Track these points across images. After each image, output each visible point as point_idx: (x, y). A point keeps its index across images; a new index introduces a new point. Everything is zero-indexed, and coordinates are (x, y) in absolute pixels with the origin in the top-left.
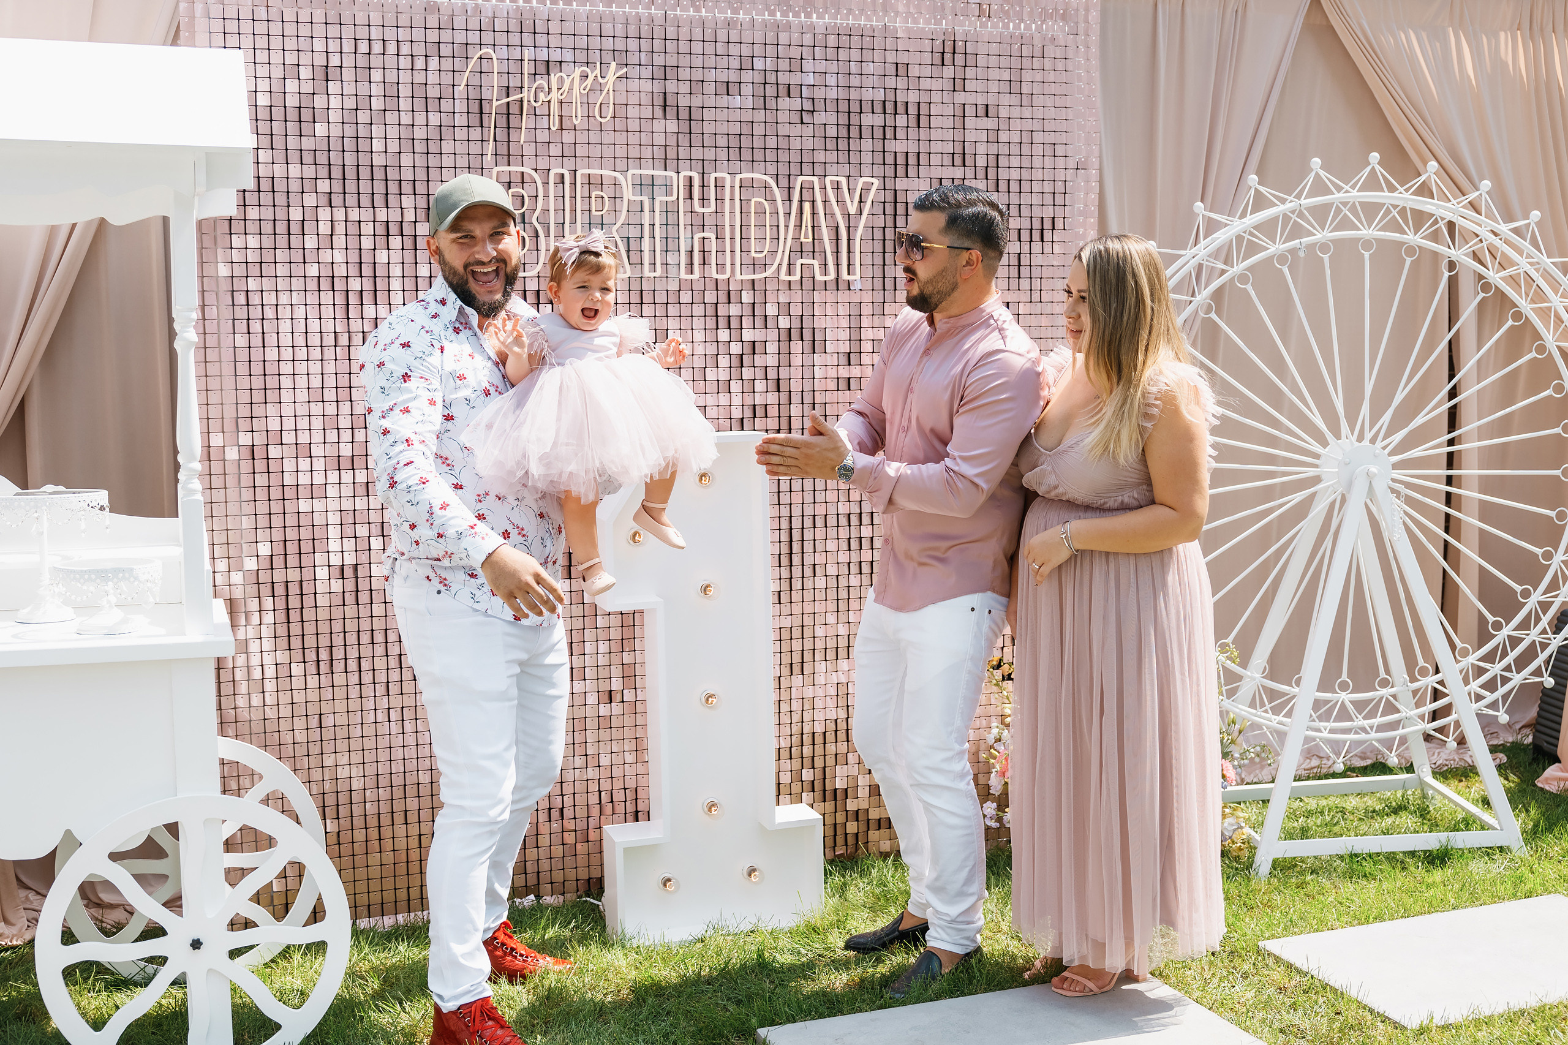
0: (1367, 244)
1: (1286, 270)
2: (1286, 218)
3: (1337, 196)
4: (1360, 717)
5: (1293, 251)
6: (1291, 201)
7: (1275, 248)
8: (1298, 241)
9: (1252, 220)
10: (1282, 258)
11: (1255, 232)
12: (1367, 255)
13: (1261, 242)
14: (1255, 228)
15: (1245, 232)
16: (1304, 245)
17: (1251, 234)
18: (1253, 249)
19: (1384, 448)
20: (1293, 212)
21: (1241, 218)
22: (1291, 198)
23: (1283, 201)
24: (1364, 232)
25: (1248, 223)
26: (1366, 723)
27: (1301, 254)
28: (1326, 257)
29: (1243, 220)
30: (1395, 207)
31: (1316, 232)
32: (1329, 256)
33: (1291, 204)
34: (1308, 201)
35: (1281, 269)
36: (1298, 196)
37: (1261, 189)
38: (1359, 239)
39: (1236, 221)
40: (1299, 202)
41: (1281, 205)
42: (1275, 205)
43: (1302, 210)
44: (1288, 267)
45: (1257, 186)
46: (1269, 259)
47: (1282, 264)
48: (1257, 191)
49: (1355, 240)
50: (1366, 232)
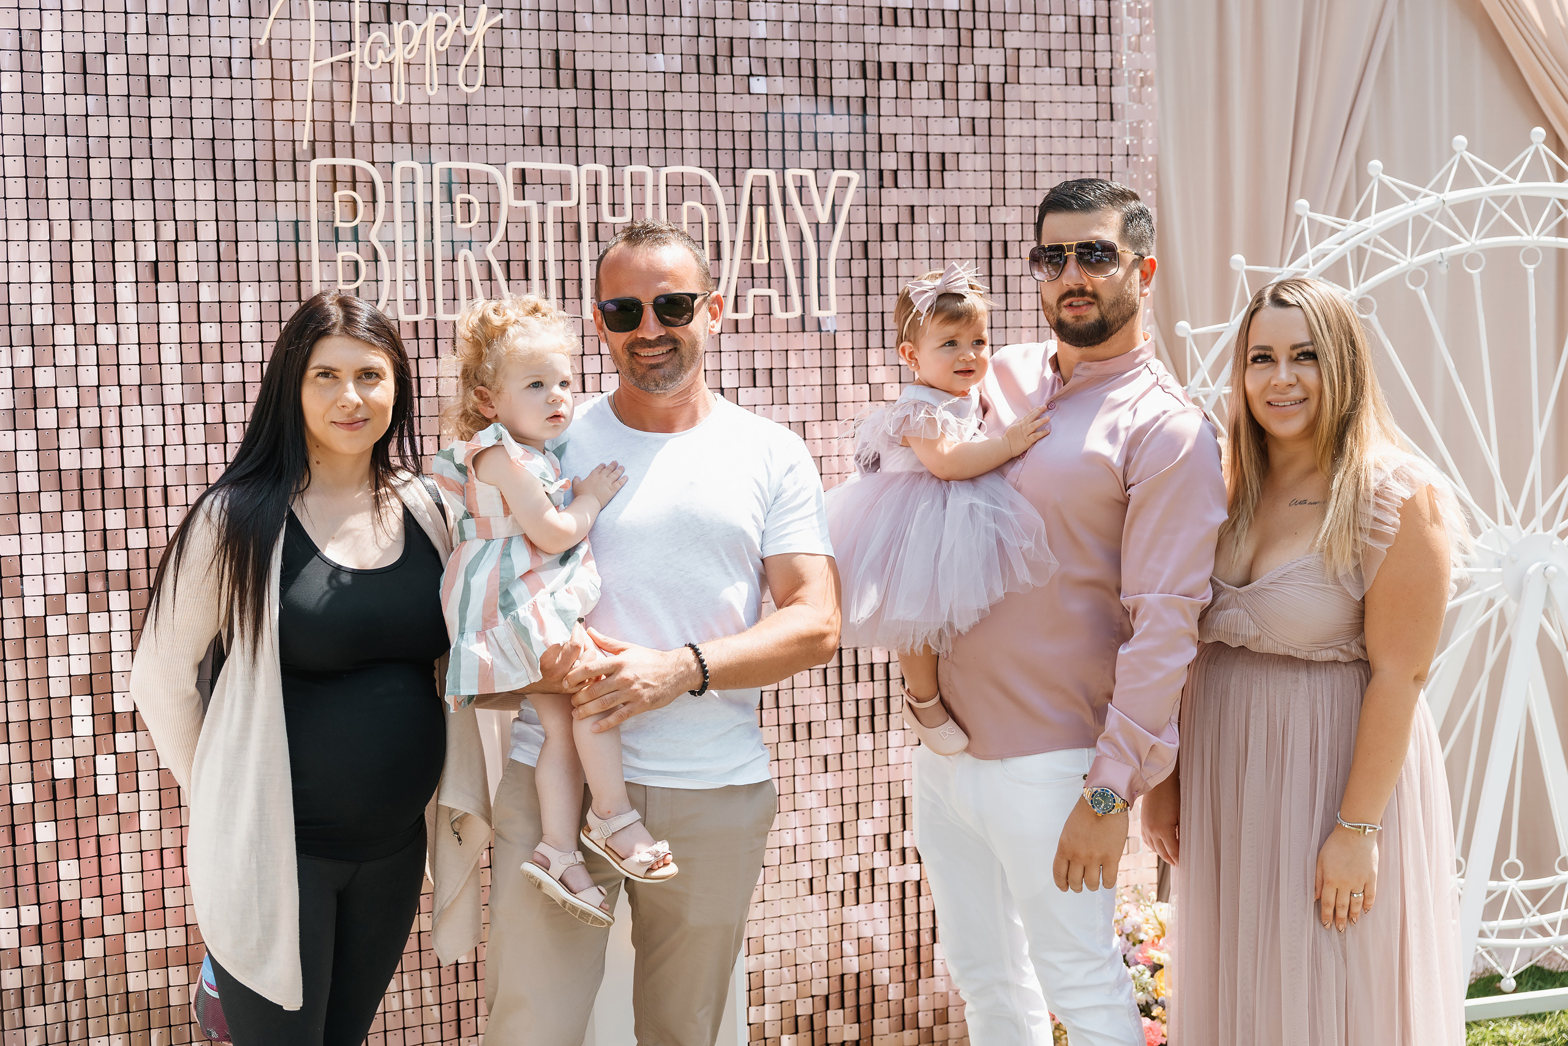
0: (1531, 254)
1: (1423, 294)
2: (1419, 221)
3: (1488, 189)
4: (1534, 910)
5: (1432, 266)
6: (1426, 196)
7: (1407, 262)
8: (1436, 252)
9: (1377, 221)
10: (1416, 276)
11: (1383, 241)
12: (1531, 269)
13: (1388, 255)
14: (1382, 235)
15: (1368, 242)
16: (1445, 257)
17: (1375, 243)
18: (1379, 264)
20: (1431, 213)
21: (1359, 218)
22: (1426, 191)
23: (1413, 195)
24: (1526, 238)
25: (1373, 227)
26: (1544, 919)
27: (1443, 270)
28: (1476, 274)
29: (1363, 223)
31: (1461, 239)
32: (1481, 273)
33: (1428, 200)
34: (1452, 196)
35: (1415, 292)
36: (1439, 188)
37: (1386, 179)
38: (1520, 248)
39: (1352, 225)
40: (1441, 196)
41: (1412, 203)
42: (1404, 202)
43: (1444, 209)
44: (1425, 289)
45: (1381, 175)
46: (1399, 278)
47: (1417, 285)
48: (1380, 182)
49: (1514, 250)
50: (1529, 238)
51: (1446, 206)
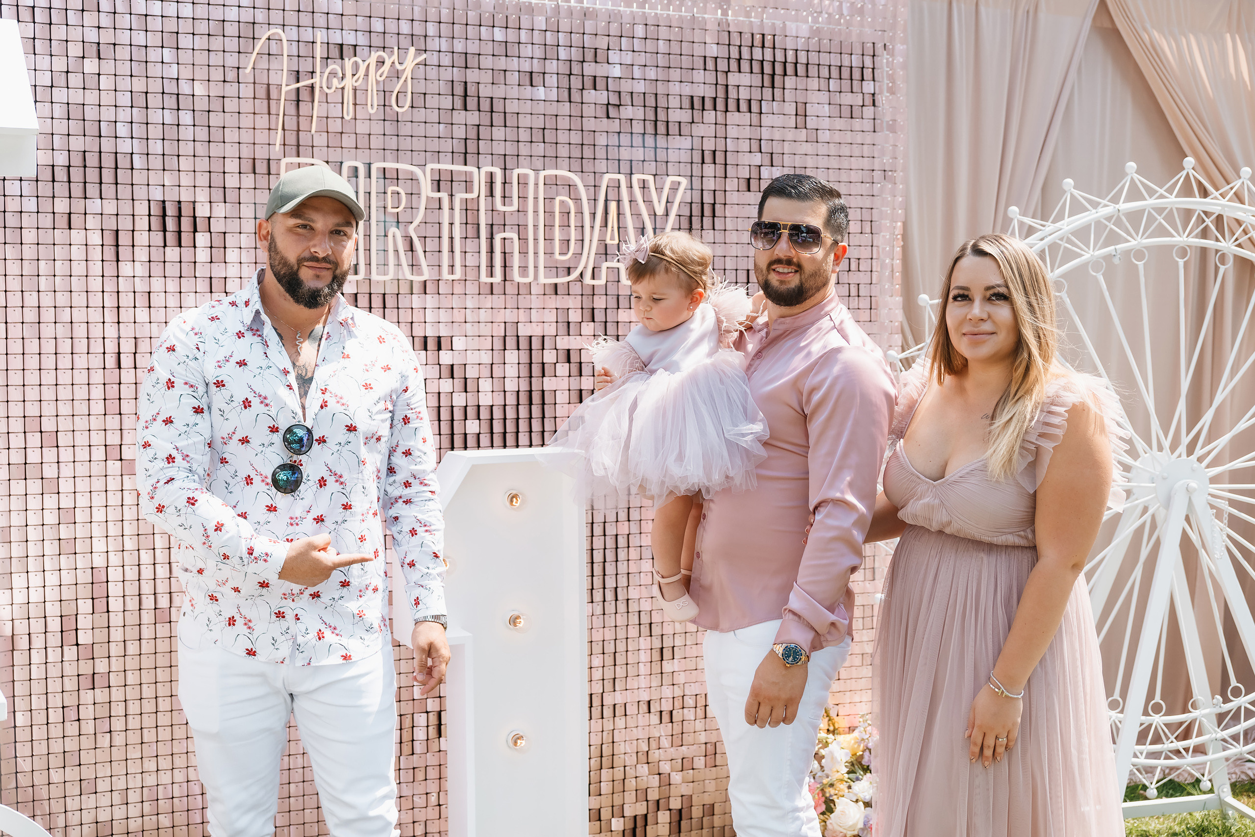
0: (1181, 251)
1: (1100, 278)
2: (1098, 223)
3: (1151, 202)
4: (1172, 740)
5: (1108, 258)
6: (1106, 206)
7: (1090, 254)
8: (1112, 248)
9: (1069, 224)
10: (1096, 265)
11: (1072, 238)
12: (1181, 262)
13: (1077, 250)
14: (1071, 234)
15: (1060, 239)
16: (1119, 252)
17: (1068, 241)
18: (1069, 256)
19: (1200, 460)
20: (1109, 219)
21: (1054, 222)
22: (1105, 202)
23: (1095, 205)
24: (1177, 239)
25: (1066, 228)
26: (1180, 745)
27: (1117, 261)
28: (1140, 264)
29: (1058, 225)
31: (1129, 238)
32: (1144, 264)
33: (1106, 210)
34: (1125, 206)
35: (1095, 276)
36: (1115, 200)
37: (1076, 193)
38: (1173, 246)
39: (1050, 227)
40: (1117, 206)
41: (1094, 211)
42: (1088, 210)
43: (1118, 216)
44: (1103, 274)
45: (1072, 190)
46: (1084, 266)
47: (1097, 272)
48: (1072, 195)
49: (1170, 247)
50: (1181, 239)
51: (1121, 214)
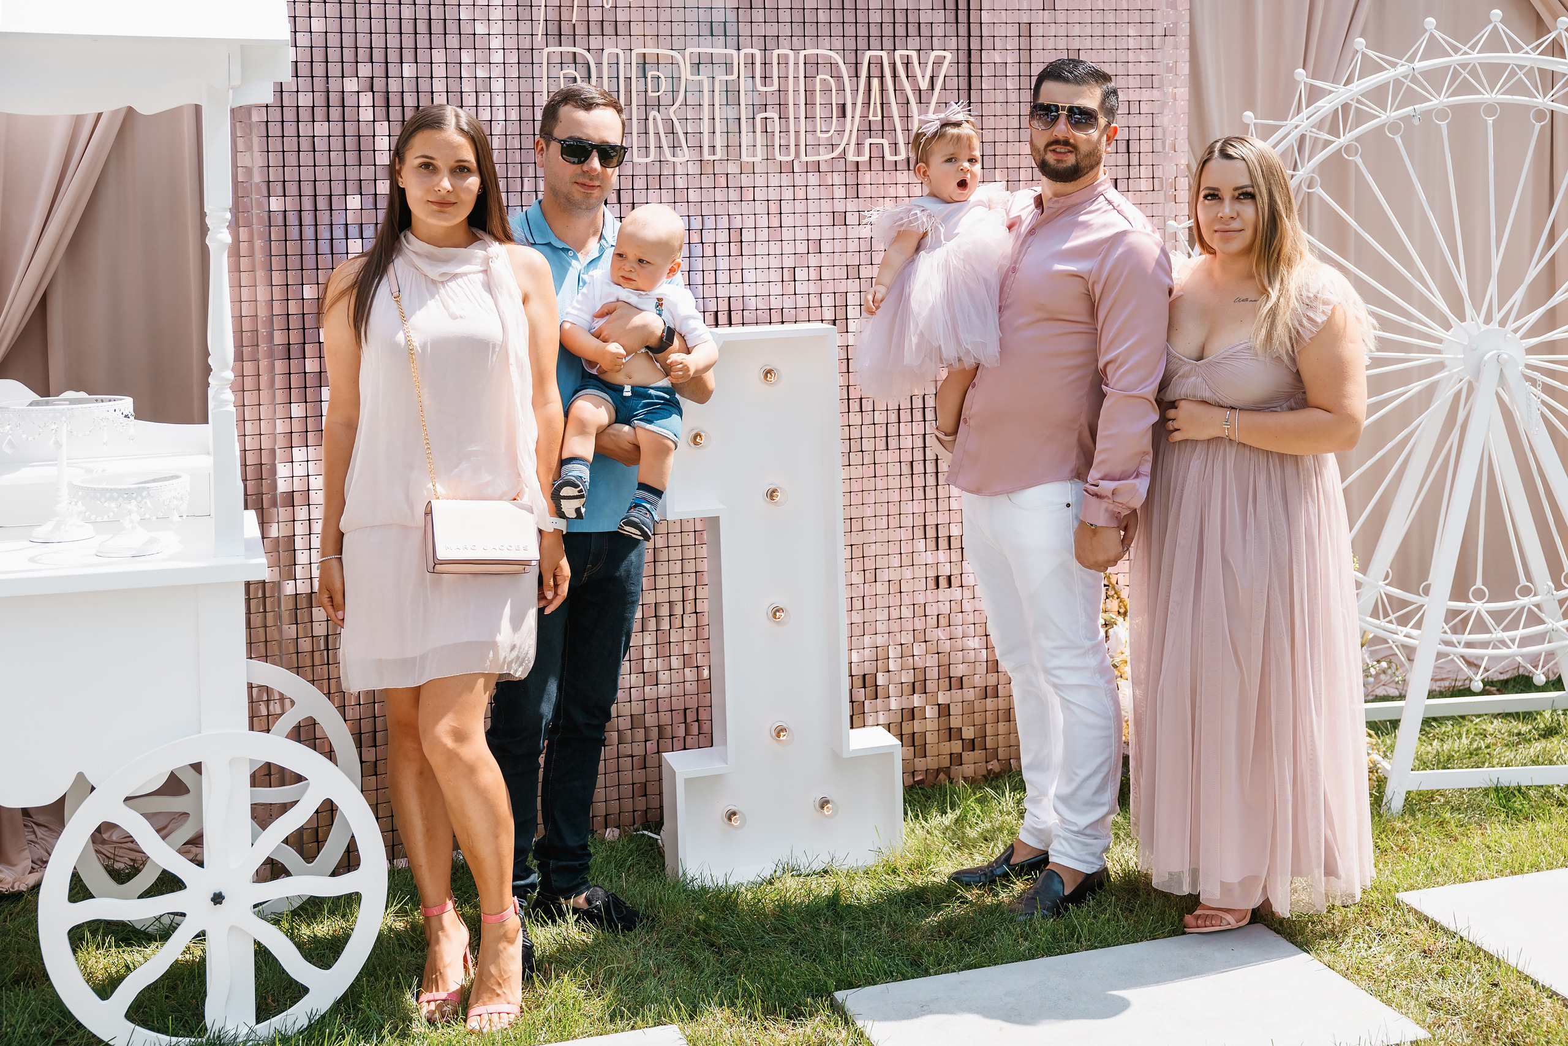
0: (1490, 109)
1: (1399, 142)
2: (1398, 83)
3: (1457, 58)
4: (1499, 630)
5: (1407, 119)
6: (1402, 65)
7: (1386, 116)
8: (1411, 108)
9: (1359, 86)
10: (1394, 127)
11: (1363, 99)
12: (1490, 121)
13: (1372, 111)
14: (1364, 95)
15: (1352, 100)
16: (1418, 112)
17: (1358, 101)
18: (1362, 117)
19: (1517, 331)
20: (1406, 77)
21: (1345, 85)
22: (1403, 62)
23: (1394, 65)
24: (1487, 96)
25: (1357, 90)
27: (1416, 122)
28: (1443, 124)
29: (1349, 87)
30: (1521, 67)
31: (1432, 98)
32: (1447, 124)
33: (1402, 69)
34: (1419, 65)
35: (1393, 138)
36: (1412, 59)
37: (1369, 52)
38: (1480, 104)
39: (1341, 89)
40: (1412, 65)
41: (1391, 71)
42: (1384, 70)
43: (1414, 75)
44: (1401, 137)
45: (1365, 49)
46: (1381, 128)
47: (1394, 134)
48: (1364, 55)
49: (1477, 105)
50: (1489, 96)
51: (1416, 73)
